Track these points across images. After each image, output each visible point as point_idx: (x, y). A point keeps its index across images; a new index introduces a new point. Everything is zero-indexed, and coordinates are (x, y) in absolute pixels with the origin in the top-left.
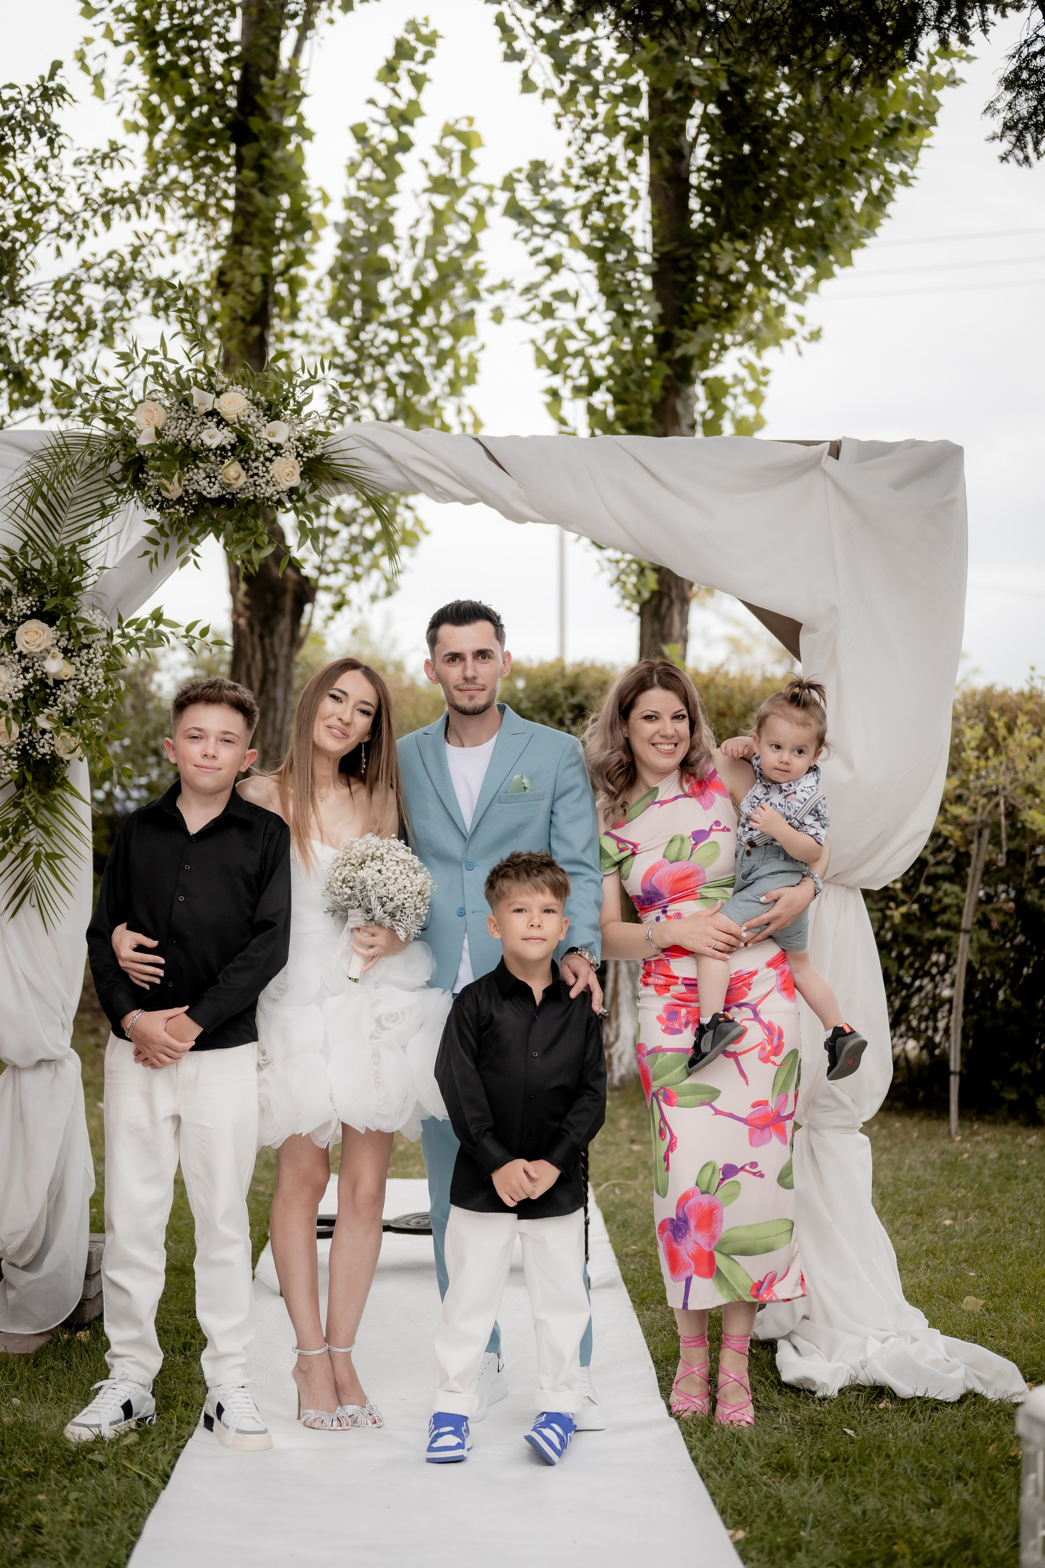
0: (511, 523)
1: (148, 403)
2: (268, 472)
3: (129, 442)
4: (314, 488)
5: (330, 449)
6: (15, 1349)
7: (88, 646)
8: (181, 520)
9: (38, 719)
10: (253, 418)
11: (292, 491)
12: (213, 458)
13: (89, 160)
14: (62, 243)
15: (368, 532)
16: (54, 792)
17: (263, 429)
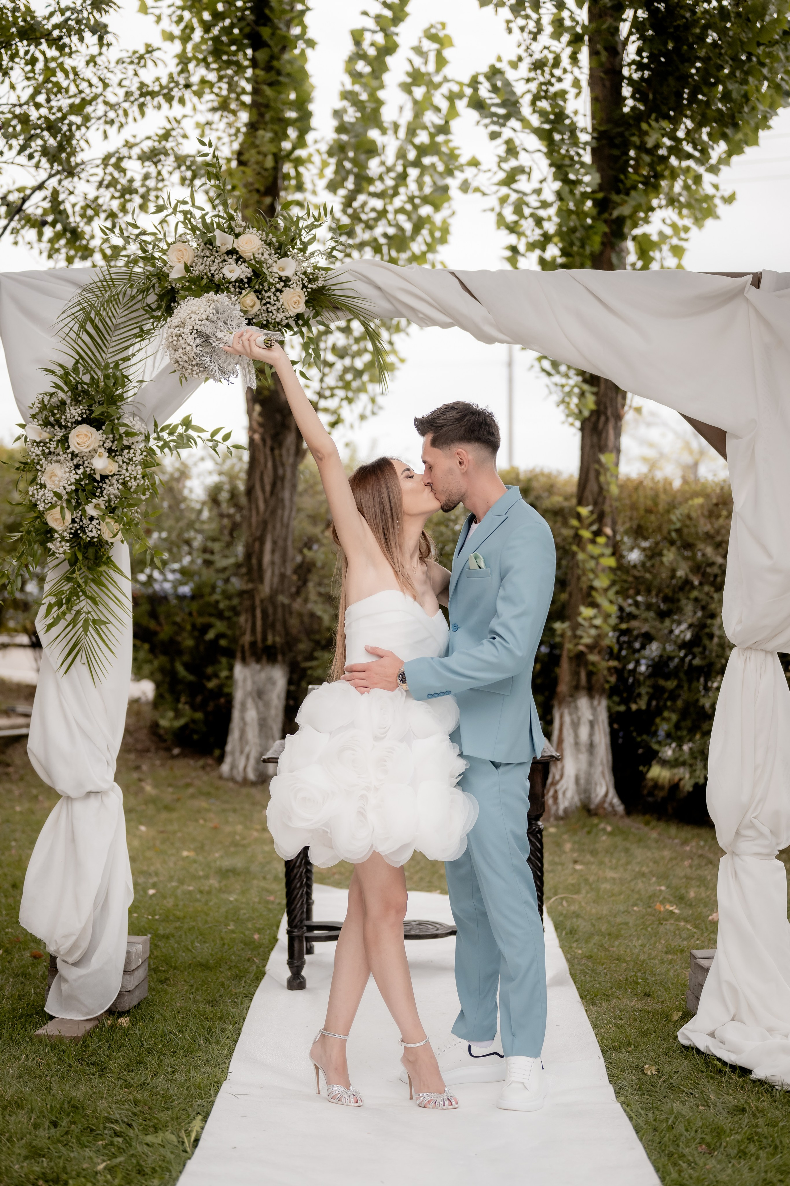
0: (481, 343)
1: (179, 245)
2: (278, 300)
3: (162, 276)
4: (317, 314)
5: (330, 282)
6: (68, 1032)
7: (129, 447)
9: (87, 508)
10: (266, 256)
11: (299, 317)
12: (232, 289)
13: (128, 60)
14: (107, 127)
15: (359, 364)
16: (101, 569)
17: (274, 264)
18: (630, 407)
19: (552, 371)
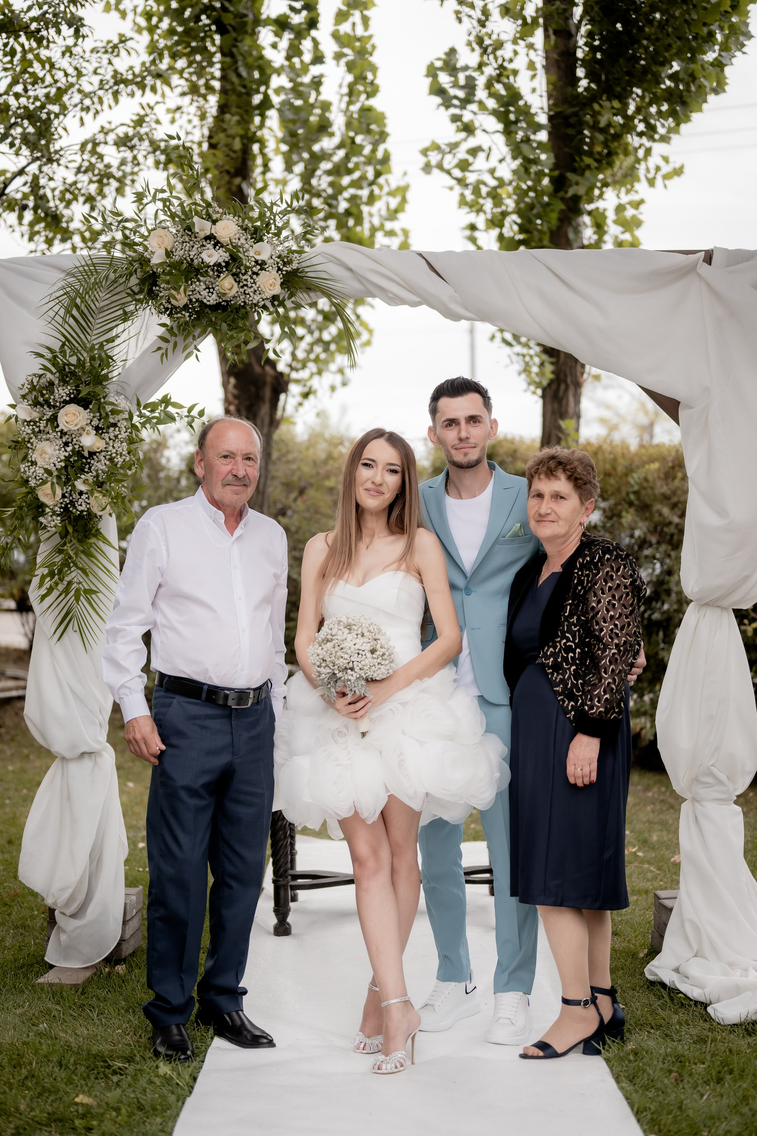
1: (159, 231)
2: (255, 283)
3: (144, 261)
4: (291, 295)
5: (304, 264)
6: (68, 980)
7: (115, 425)
8: (186, 323)
9: (76, 483)
10: (243, 241)
11: (275, 298)
12: (211, 273)
13: (103, 50)
14: (84, 114)
15: (327, 336)
16: (90, 541)
17: (250, 249)
19: (514, 342)
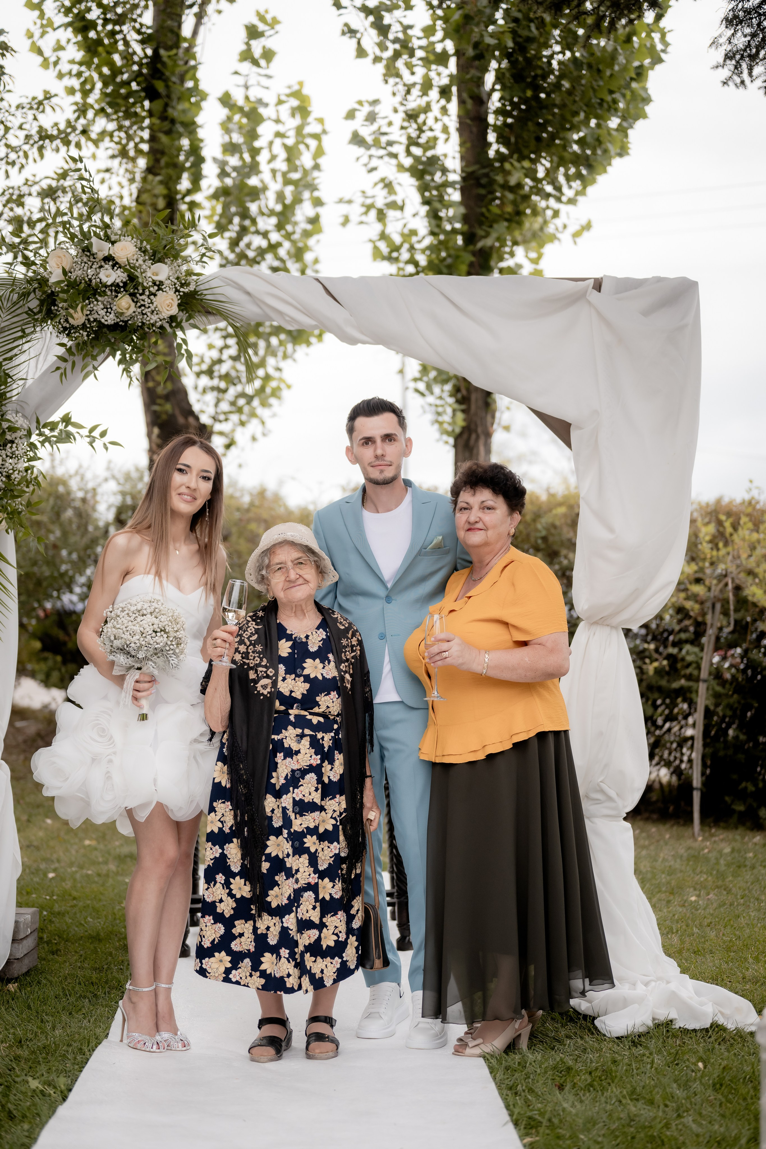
1: (59, 253)
2: (152, 303)
3: (43, 281)
4: (189, 317)
5: (202, 287)
7: (12, 442)
8: (85, 343)
10: (140, 262)
11: (172, 319)
12: (109, 293)
13: (29, 106)
14: (9, 168)
15: (249, 390)
17: (148, 270)
18: (499, 424)
19: (426, 393)
